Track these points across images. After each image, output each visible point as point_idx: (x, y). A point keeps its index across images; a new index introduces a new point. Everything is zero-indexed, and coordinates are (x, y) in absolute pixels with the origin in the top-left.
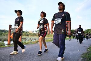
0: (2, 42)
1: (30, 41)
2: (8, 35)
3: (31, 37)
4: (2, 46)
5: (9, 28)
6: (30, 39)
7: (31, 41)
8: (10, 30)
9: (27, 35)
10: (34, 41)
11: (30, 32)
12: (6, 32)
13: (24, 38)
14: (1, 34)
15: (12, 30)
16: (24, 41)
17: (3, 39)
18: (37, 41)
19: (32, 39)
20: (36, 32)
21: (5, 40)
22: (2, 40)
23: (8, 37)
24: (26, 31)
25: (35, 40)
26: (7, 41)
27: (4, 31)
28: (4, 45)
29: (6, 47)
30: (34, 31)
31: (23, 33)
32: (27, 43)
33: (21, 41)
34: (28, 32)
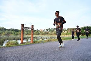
1: (41, 40)
2: (20, 34)
3: (42, 35)
4: (16, 44)
5: (22, 27)
6: (42, 37)
7: (43, 39)
8: (23, 29)
9: (39, 34)
10: (46, 39)
11: (41, 31)
12: (19, 32)
13: (36, 37)
14: (15, 34)
15: (24, 29)
16: (36, 40)
17: (17, 38)
18: (48, 40)
19: (43, 38)
20: (47, 31)
21: (18, 39)
22: (16, 39)
23: (21, 36)
24: (37, 30)
25: (47, 39)
27: (17, 30)
29: (19, 45)
31: (35, 32)
32: (39, 42)
33: (33, 40)
34: (39, 31)
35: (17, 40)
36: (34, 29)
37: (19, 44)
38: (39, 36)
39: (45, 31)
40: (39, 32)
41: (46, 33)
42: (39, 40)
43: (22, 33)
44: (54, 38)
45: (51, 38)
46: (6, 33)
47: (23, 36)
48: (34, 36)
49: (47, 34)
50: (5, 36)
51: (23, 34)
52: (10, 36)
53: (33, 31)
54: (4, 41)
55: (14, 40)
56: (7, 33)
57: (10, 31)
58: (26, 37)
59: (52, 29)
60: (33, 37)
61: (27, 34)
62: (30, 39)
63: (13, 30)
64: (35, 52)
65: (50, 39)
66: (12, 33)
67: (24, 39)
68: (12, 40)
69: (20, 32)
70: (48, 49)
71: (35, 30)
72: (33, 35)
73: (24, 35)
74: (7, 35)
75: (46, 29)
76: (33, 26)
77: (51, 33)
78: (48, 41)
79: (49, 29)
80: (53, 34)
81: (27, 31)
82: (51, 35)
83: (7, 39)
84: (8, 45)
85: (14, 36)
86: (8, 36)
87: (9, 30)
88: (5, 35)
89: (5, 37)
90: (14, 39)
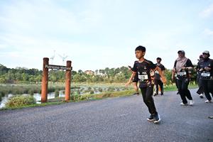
0: (29, 96)
1: (88, 94)
2: (41, 81)
3: (91, 83)
4: (29, 103)
5: (44, 65)
6: (90, 88)
7: (92, 93)
8: (46, 69)
9: (83, 80)
10: (99, 93)
11: (88, 73)
12: (37, 75)
13: (76, 88)
14: (27, 80)
15: (49, 70)
16: (76, 93)
17: (32, 89)
18: (104, 93)
19: (93, 89)
20: (101, 74)
21: (36, 92)
22: (30, 91)
23: (41, 85)
24: (80, 71)
25: (101, 91)
26: (41, 93)
27: (32, 72)
28: (33, 102)
29: (38, 106)
30: (97, 71)
31: (74, 76)
32: (83, 99)
33: (69, 93)
34: (85, 74)
35: (32, 95)
36: (73, 70)
37: (38, 103)
38: (85, 86)
39: (99, 74)
40: (83, 77)
41: (99, 79)
42: (83, 95)
43: (43, 79)
44: (118, 90)
45: (111, 89)
46: (7, 78)
47: (47, 84)
48: (73, 85)
49: (102, 80)
50: (4, 85)
51: (47, 79)
52: (17, 85)
53: (70, 75)
54: (3, 95)
55: (25, 95)
56: (10, 79)
57: (18, 74)
58: (54, 86)
59: (112, 69)
60: (70, 88)
61: (57, 80)
62: (64, 92)
63: (24, 71)
64: (72, 121)
65: (109, 92)
66: (21, 79)
67: (49, 91)
68: (22, 94)
69: (39, 77)
70: (102, 115)
71: (75, 73)
72: (70, 82)
73: (49, 82)
74: (9, 82)
75: (100, 70)
76: (69, 63)
77: (111, 78)
78: (105, 96)
79: (107, 69)
80: (116, 82)
81: (56, 74)
82: (111, 82)
83: (10, 92)
84: (11, 104)
85: (26, 85)
86: (12, 85)
87: (14, 71)
88: (4, 82)
89: (6, 87)
90: (26, 92)
